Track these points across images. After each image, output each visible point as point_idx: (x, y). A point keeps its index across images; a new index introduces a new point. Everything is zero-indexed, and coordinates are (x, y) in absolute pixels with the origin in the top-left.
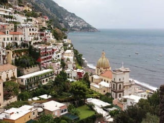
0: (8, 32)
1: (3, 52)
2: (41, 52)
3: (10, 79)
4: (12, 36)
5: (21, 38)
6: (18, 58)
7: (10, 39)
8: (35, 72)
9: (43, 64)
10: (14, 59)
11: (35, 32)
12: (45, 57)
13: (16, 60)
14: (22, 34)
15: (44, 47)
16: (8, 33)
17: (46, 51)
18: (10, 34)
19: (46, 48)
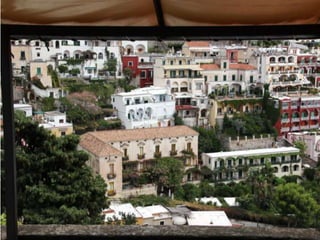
0: (225, 64)
1: (202, 102)
2: (284, 108)
3: (179, 154)
4: (235, 72)
5: (251, 78)
6: (230, 116)
7: (229, 78)
8: (259, 148)
9: (286, 134)
10: (222, 117)
11: (286, 65)
12: (296, 120)
13: (226, 119)
14: (256, 69)
15: (297, 99)
16: (225, 67)
17: (299, 107)
18: (231, 68)
19: (300, 100)
